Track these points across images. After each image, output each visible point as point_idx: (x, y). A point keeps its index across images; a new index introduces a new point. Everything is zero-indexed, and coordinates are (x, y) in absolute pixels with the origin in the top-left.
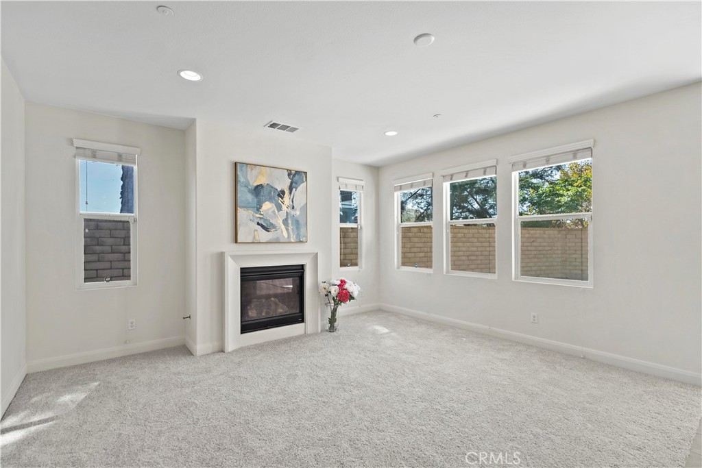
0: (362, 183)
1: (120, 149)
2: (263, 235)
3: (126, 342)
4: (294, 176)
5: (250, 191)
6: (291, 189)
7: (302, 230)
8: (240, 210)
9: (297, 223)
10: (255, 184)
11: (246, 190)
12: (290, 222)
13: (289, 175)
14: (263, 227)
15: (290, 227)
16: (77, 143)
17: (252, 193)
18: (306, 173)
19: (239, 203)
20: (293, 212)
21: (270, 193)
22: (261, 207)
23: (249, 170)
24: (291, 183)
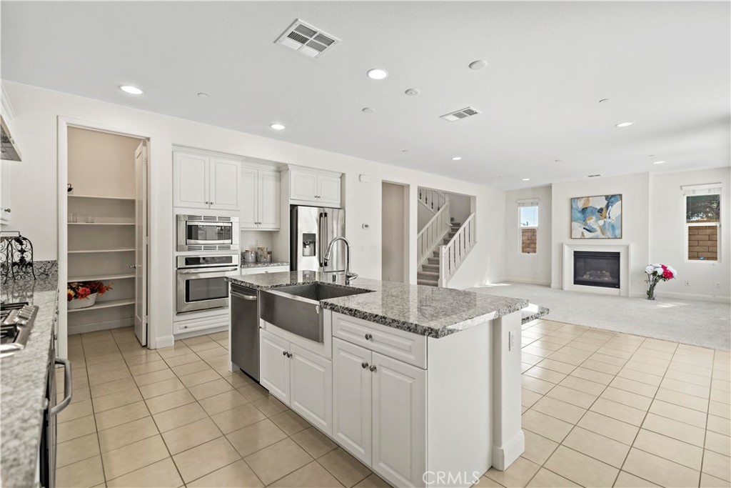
1: (531, 201)
2: (587, 234)
4: (611, 198)
5: (579, 212)
6: (607, 206)
8: (573, 223)
10: (583, 208)
11: (577, 211)
13: (606, 199)
14: (586, 229)
16: (518, 202)
17: (581, 213)
18: (621, 195)
19: (573, 220)
20: (609, 221)
21: (592, 211)
22: (586, 219)
23: (579, 201)
24: (608, 203)
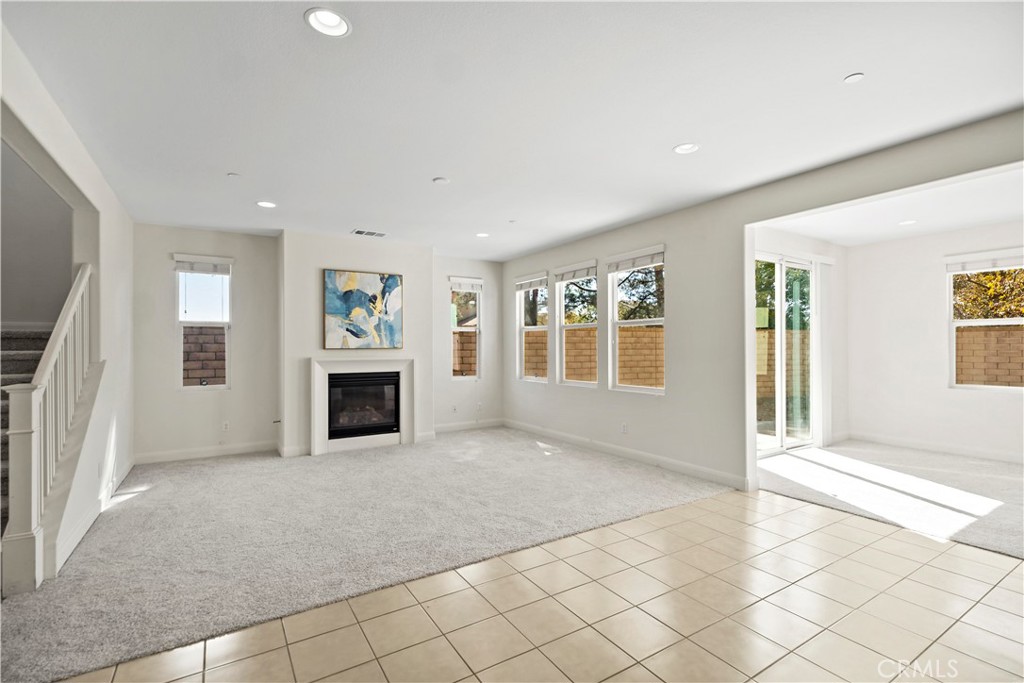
0: (481, 282)
2: (353, 341)
3: (220, 443)
4: (387, 279)
5: (339, 297)
6: (383, 293)
7: (397, 337)
8: (328, 317)
9: (391, 329)
10: (345, 290)
11: (334, 296)
12: (382, 327)
13: (382, 279)
14: (352, 332)
15: (383, 333)
17: (341, 300)
18: (401, 276)
19: (327, 310)
20: (386, 318)
21: (360, 298)
22: (350, 313)
23: (338, 276)
24: (384, 287)
